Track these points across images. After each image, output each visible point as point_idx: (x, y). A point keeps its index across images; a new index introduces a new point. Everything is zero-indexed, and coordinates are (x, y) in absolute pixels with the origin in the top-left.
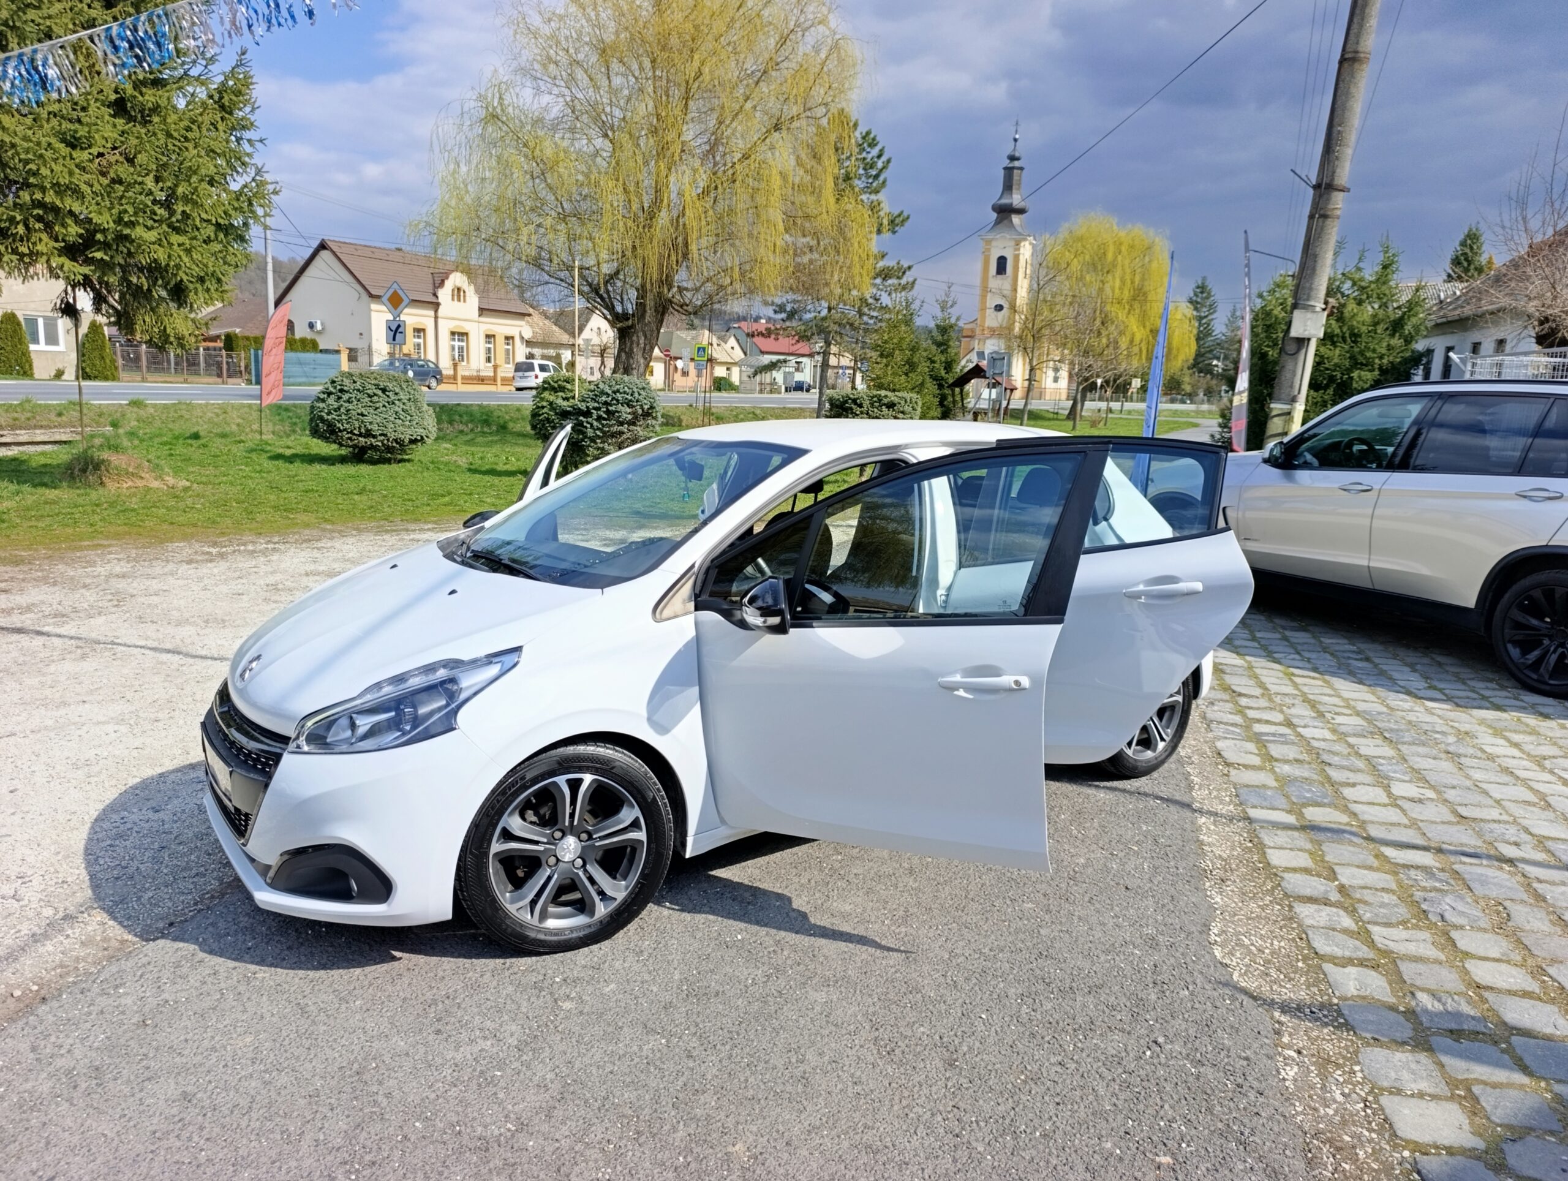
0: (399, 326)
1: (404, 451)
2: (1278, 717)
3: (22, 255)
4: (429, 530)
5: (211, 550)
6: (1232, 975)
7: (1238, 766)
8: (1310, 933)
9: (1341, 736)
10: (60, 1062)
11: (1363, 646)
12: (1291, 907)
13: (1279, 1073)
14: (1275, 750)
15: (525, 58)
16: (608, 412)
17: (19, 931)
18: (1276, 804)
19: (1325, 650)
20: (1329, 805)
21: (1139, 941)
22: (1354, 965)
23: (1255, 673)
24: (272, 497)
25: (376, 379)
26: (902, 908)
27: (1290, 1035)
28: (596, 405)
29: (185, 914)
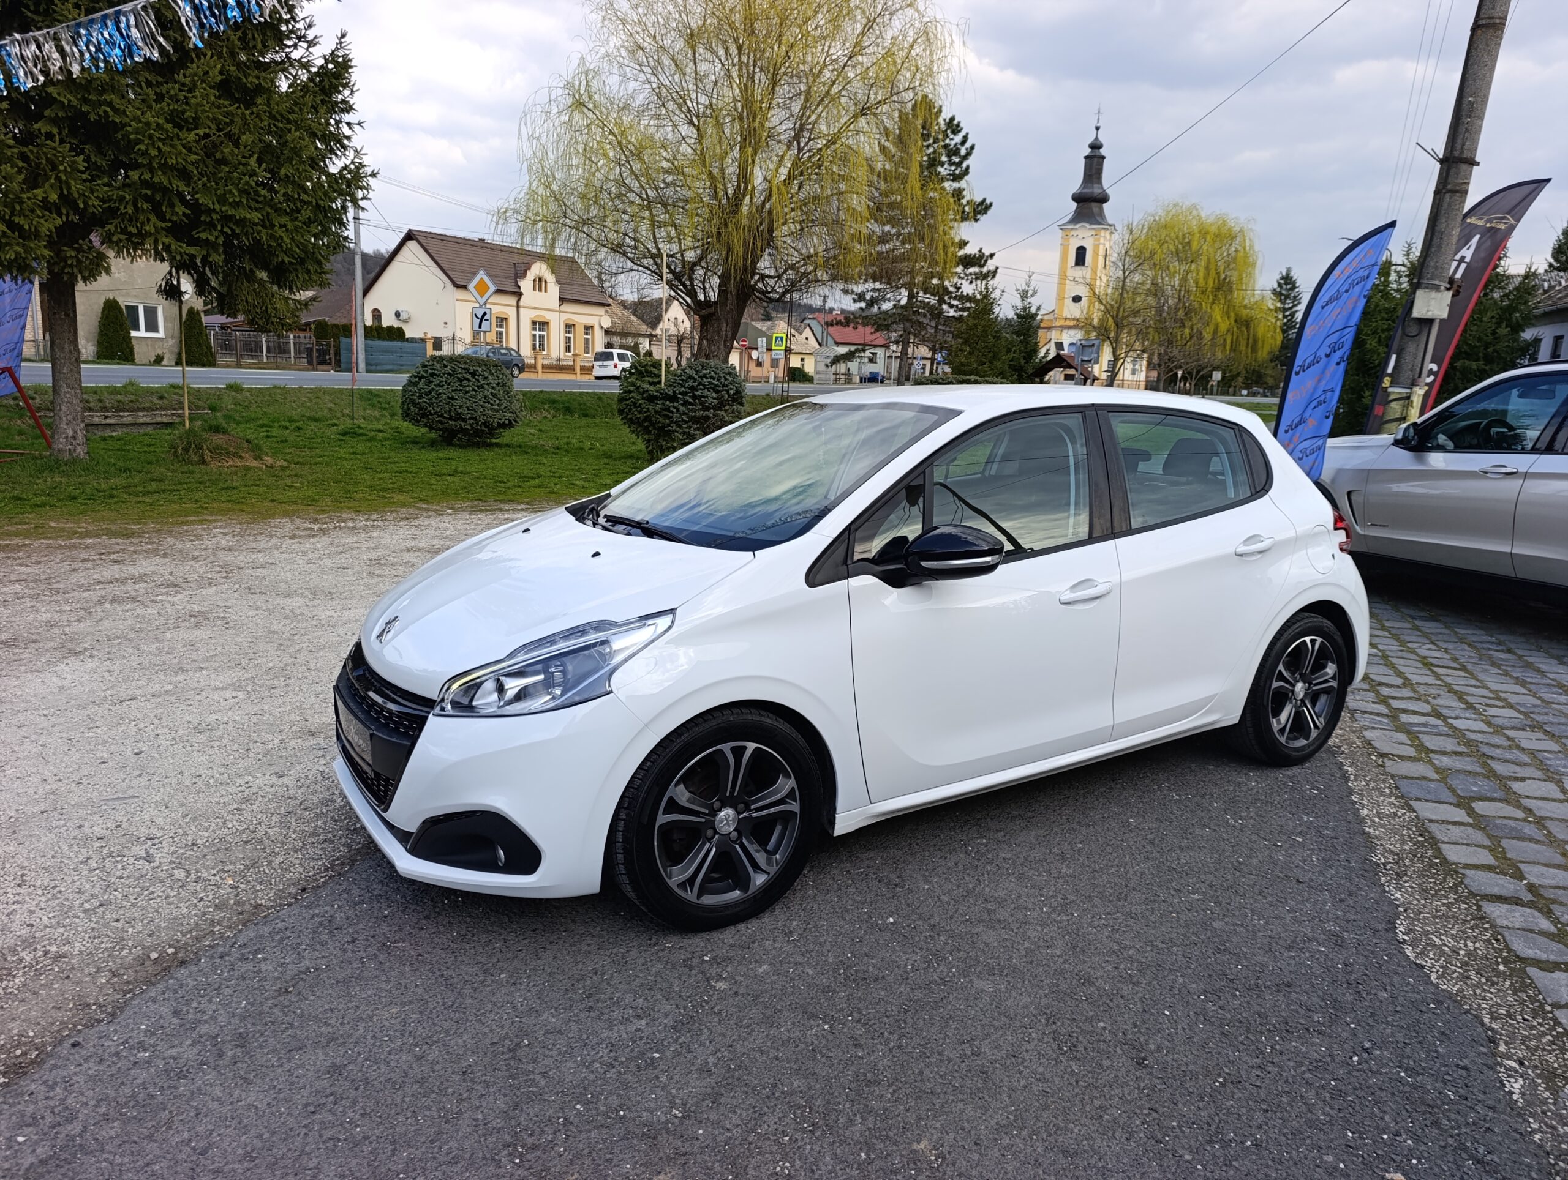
0: (485, 314)
1: (492, 436)
2: (1426, 708)
3: (131, 234)
4: (522, 510)
5: (312, 526)
6: (1429, 977)
7: (1393, 757)
8: (1506, 934)
9: (1499, 730)
10: (204, 1029)
11: (1502, 638)
12: (1479, 908)
13: (1504, 1085)
14: (1430, 742)
15: (612, 45)
16: (694, 397)
17: (153, 893)
18: (1443, 798)
19: (1462, 640)
20: (1500, 800)
21: (1322, 937)
22: (1561, 970)
23: (1391, 663)
24: (367, 477)
25: (466, 363)
26: (1060, 896)
27: (1507, 1044)
28: (683, 389)
29: (317, 880)
